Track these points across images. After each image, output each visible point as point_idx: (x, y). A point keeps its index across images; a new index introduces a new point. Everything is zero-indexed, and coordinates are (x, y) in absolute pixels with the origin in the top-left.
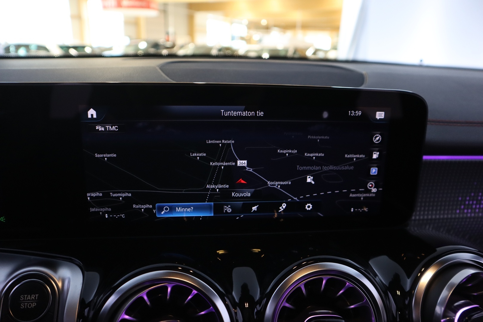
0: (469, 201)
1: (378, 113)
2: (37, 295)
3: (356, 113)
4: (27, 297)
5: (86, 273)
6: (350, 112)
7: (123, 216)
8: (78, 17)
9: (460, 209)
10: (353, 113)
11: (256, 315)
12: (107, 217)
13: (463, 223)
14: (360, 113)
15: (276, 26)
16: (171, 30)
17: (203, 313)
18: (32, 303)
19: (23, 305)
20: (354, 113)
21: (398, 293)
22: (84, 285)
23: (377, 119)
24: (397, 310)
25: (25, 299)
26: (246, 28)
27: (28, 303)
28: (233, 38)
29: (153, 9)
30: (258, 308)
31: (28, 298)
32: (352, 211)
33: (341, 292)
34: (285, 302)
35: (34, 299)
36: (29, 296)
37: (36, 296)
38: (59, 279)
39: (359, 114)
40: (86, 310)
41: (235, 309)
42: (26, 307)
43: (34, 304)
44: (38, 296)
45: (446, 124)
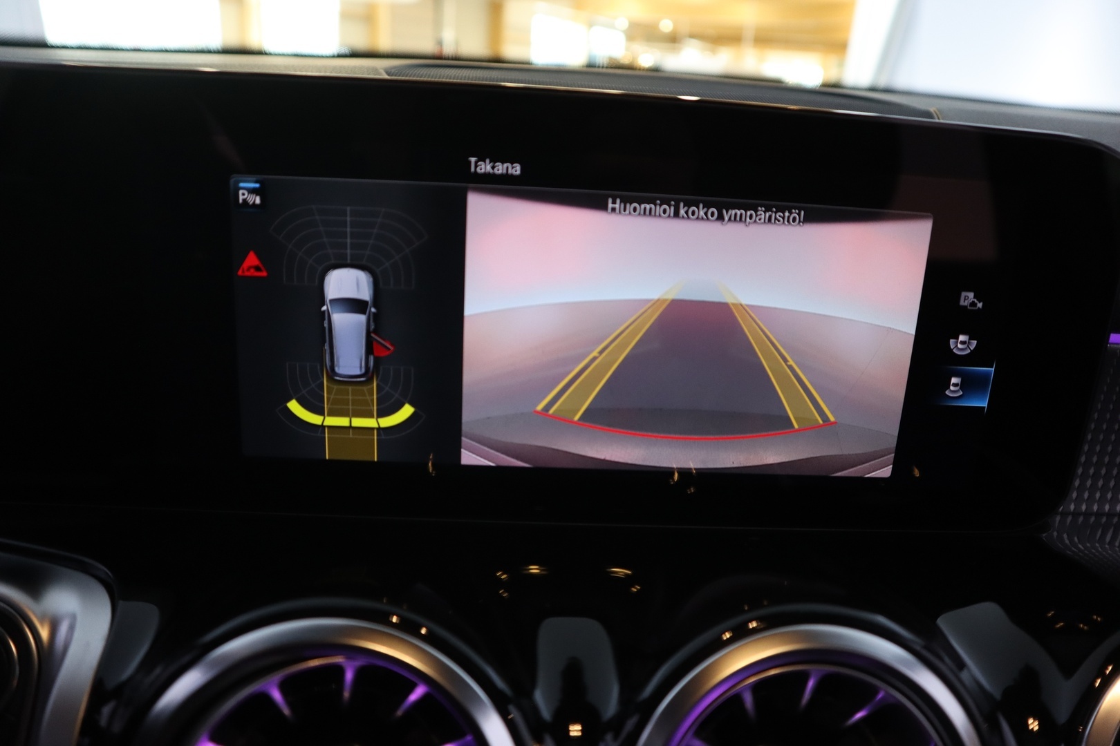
5: (121, 603)
15: (693, 36)
16: (448, 35)
33: (859, 715)
34: (692, 735)
38: (44, 617)
40: (106, 710)
41: (541, 740)
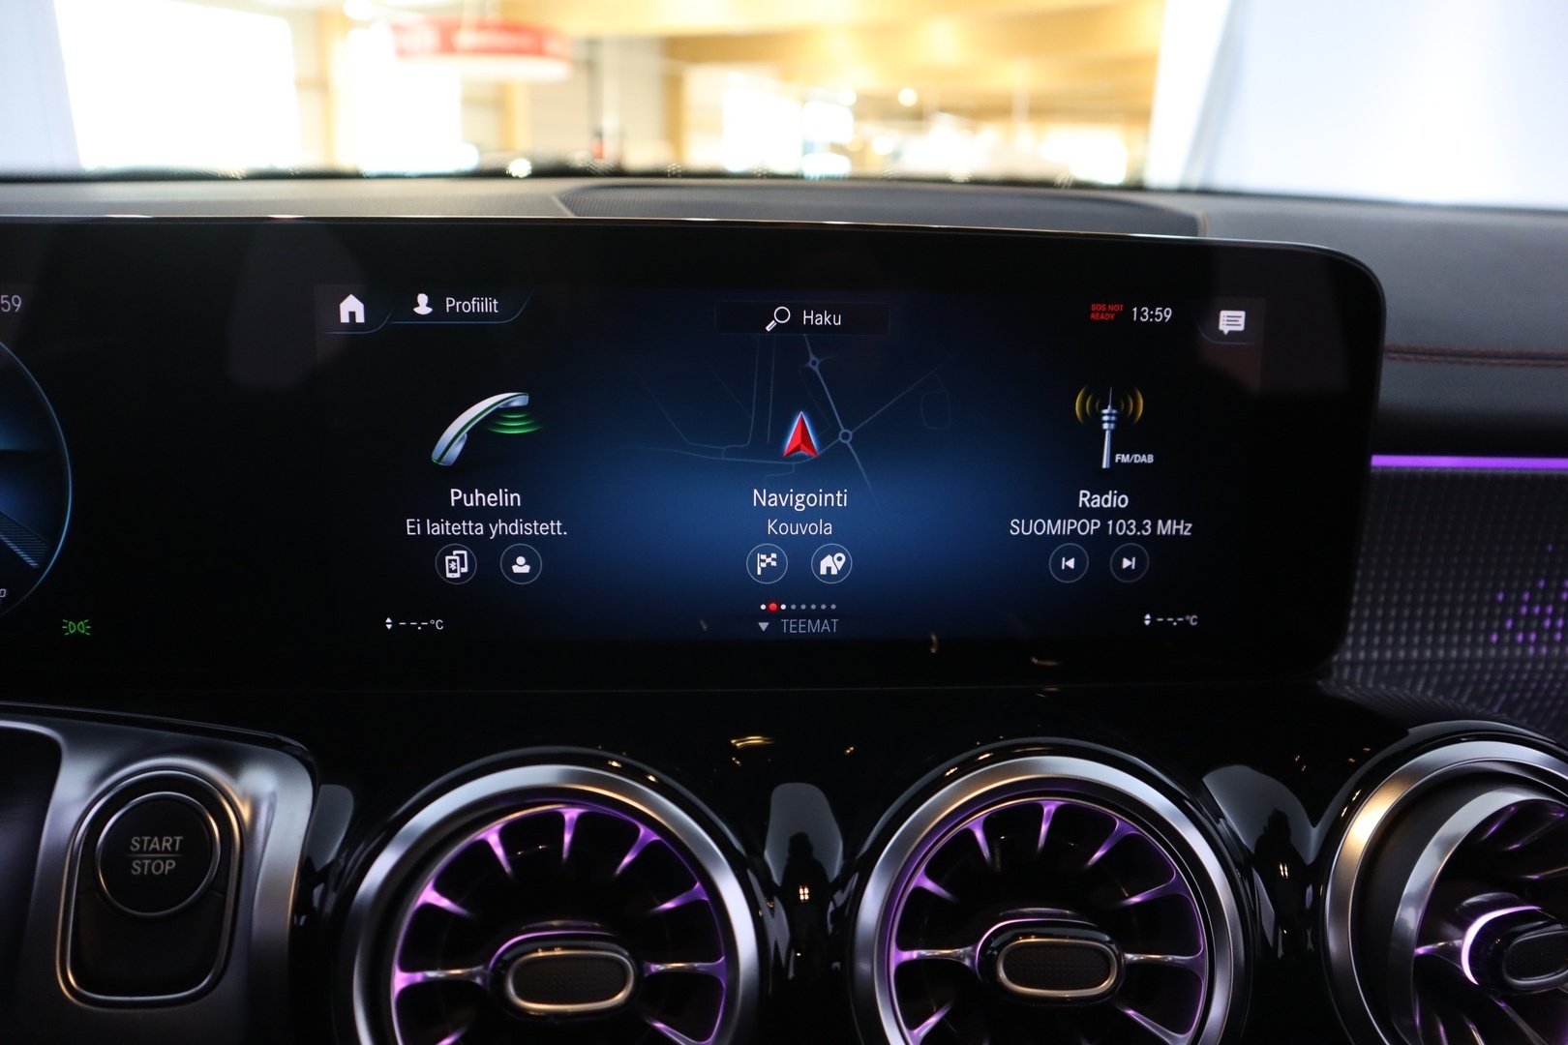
0: (1530, 604)
1: (1224, 314)
2: (178, 838)
3: (1157, 313)
4: (150, 842)
6: (1135, 309)
7: (438, 624)
8: (318, 85)
9: (1501, 631)
10: (1146, 314)
11: (832, 922)
12: (389, 626)
13: (1513, 677)
14: (1168, 313)
15: (944, 109)
16: (609, 123)
17: (669, 905)
18: (164, 860)
19: (137, 864)
20: (1149, 313)
21: (1284, 871)
22: (314, 815)
23: (1222, 332)
24: (1279, 922)
25: (145, 849)
26: (849, 116)
27: (154, 859)
28: (807, 148)
29: (555, 56)
30: (840, 898)
31: (152, 846)
32: (1147, 623)
33: (1098, 855)
34: (921, 876)
35: (169, 848)
36: (156, 839)
37: (174, 842)
38: (244, 797)
39: (1164, 318)
40: (317, 891)
41: (770, 899)
42: (145, 873)
43: (170, 864)
44: (180, 840)
45: (1451, 359)
